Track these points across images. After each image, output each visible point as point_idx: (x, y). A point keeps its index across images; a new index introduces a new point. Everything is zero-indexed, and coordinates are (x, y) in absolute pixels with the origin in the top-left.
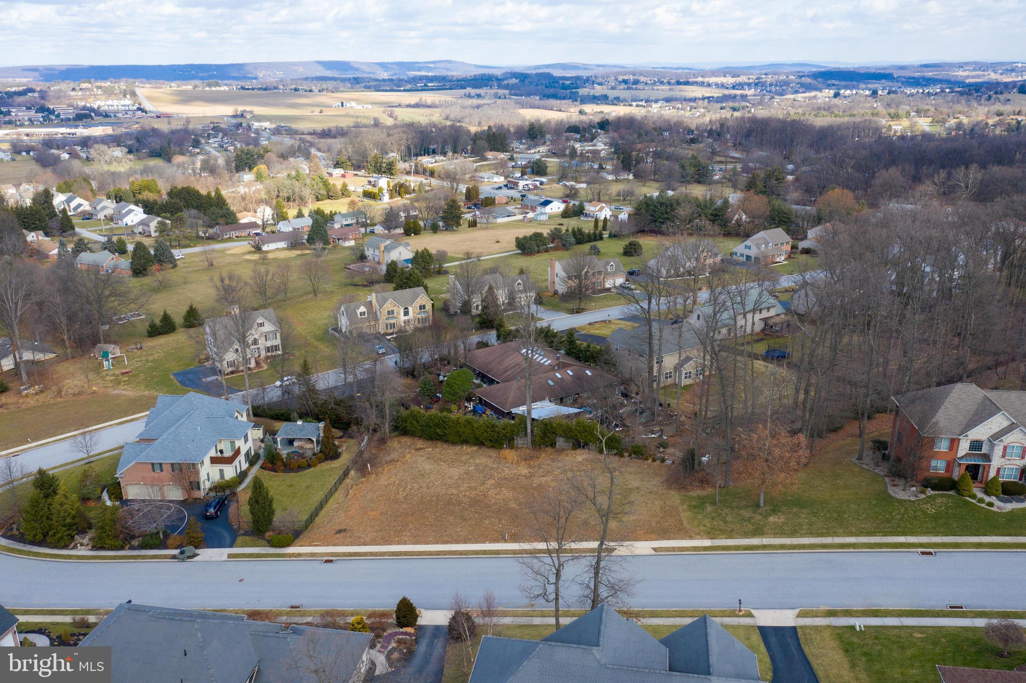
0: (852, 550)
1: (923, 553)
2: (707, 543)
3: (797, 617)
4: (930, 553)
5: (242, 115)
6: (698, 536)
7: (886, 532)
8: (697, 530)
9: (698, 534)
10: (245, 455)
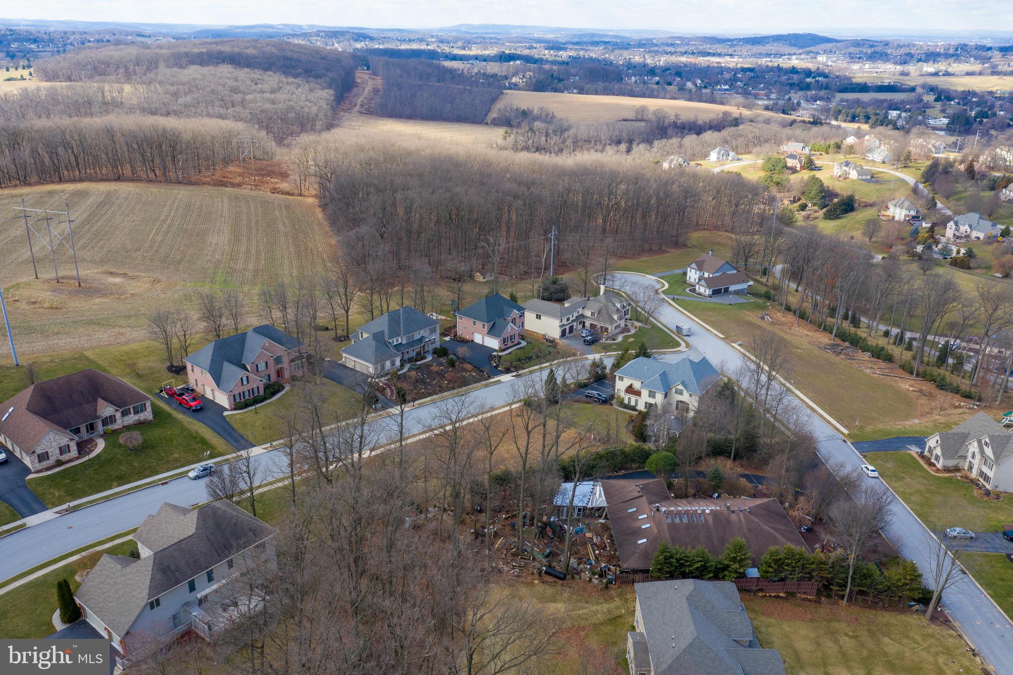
10: (646, 403)
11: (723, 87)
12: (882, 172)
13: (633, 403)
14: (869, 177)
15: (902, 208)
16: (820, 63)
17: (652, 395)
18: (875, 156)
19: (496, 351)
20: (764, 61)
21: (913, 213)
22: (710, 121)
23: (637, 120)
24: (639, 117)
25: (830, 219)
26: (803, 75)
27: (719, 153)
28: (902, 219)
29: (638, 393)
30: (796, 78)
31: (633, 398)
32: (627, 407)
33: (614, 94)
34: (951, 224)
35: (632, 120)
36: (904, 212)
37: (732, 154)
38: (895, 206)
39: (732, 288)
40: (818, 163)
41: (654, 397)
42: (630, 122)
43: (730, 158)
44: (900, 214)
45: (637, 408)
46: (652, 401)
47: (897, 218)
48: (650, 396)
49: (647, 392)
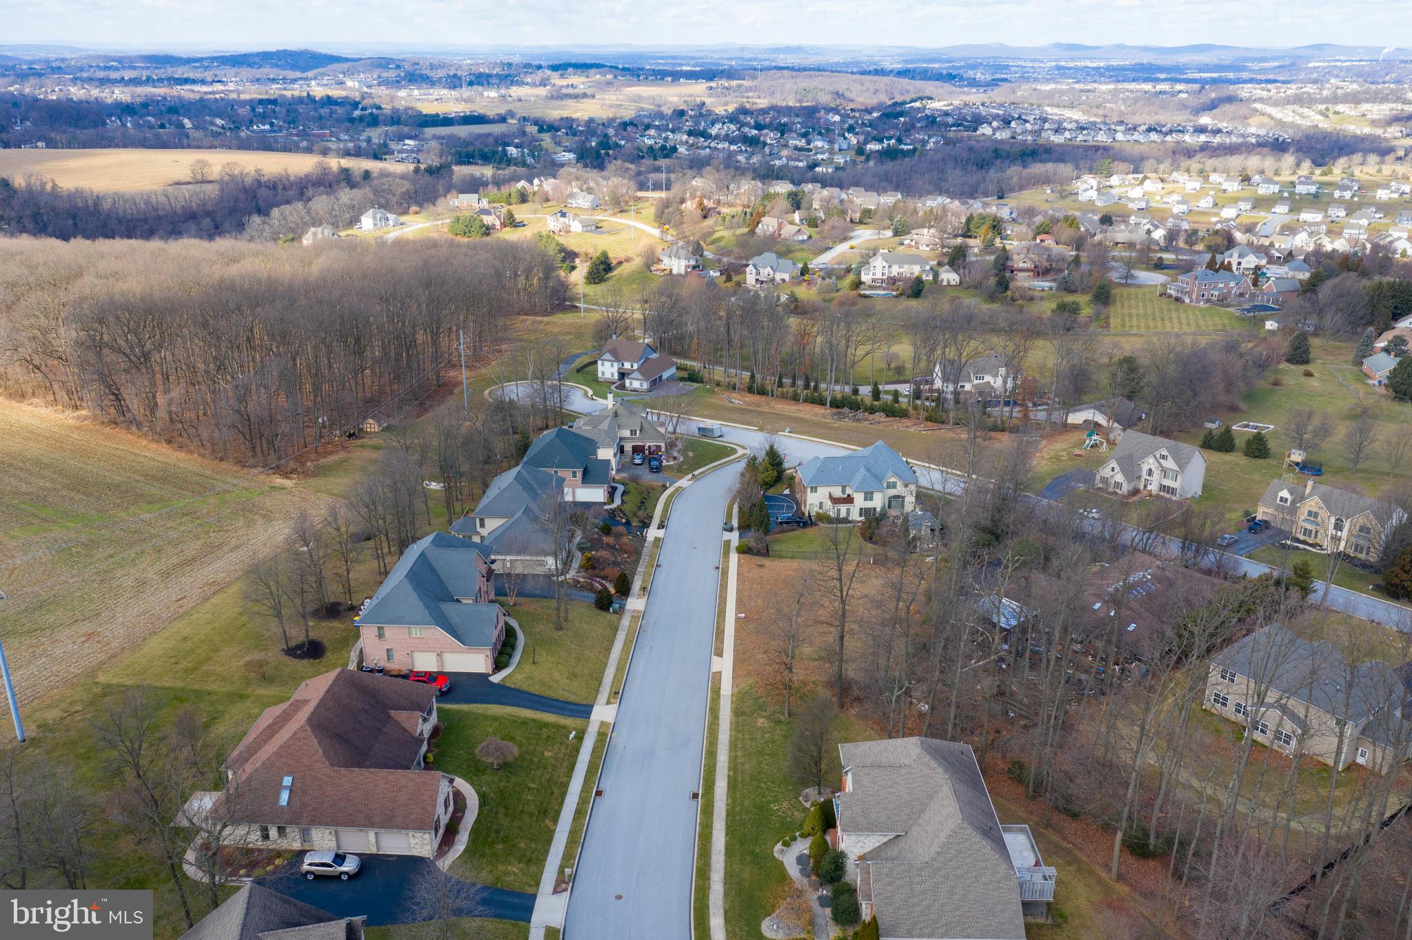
10: (861, 509)
11: (262, 127)
12: (602, 221)
13: (843, 514)
14: (593, 228)
15: (679, 258)
16: (350, 89)
17: (869, 496)
18: (579, 202)
19: (605, 504)
20: (274, 91)
21: (693, 262)
22: (306, 176)
23: (197, 183)
24: (199, 177)
25: (595, 283)
26: (348, 107)
27: (374, 218)
28: (683, 272)
29: (849, 500)
30: (340, 111)
31: (843, 509)
32: (839, 521)
33: (117, 146)
34: (750, 269)
35: (190, 183)
36: (683, 263)
37: (392, 217)
38: (670, 257)
39: (666, 375)
40: (518, 217)
41: (871, 499)
42: (184, 186)
43: (391, 222)
44: (679, 266)
45: (850, 519)
46: (869, 504)
47: (675, 272)
48: (866, 499)
49: (862, 495)
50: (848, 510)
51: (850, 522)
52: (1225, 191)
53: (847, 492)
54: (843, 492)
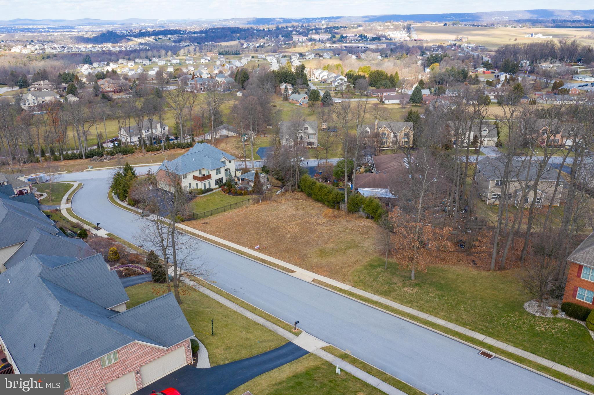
0: (430, 328)
1: (484, 354)
2: (346, 287)
3: (321, 348)
4: (489, 356)
5: (461, 40)
6: (348, 282)
7: (476, 328)
8: (351, 278)
9: (350, 281)
10: (216, 180)
13: (207, 186)
17: (218, 171)
29: (207, 177)
31: (206, 183)
32: (206, 190)
41: (220, 173)
45: (211, 188)
46: (219, 177)
48: (217, 174)
49: (215, 171)
50: (209, 183)
51: (212, 190)
52: (144, 65)
53: (202, 174)
54: (200, 173)
